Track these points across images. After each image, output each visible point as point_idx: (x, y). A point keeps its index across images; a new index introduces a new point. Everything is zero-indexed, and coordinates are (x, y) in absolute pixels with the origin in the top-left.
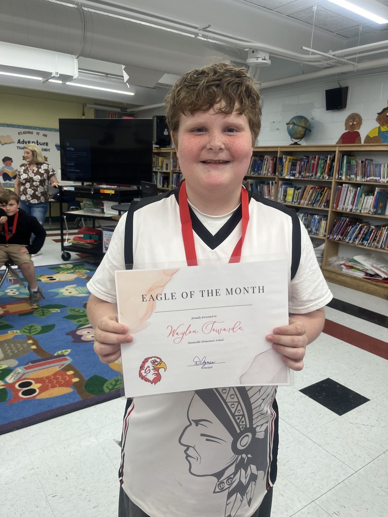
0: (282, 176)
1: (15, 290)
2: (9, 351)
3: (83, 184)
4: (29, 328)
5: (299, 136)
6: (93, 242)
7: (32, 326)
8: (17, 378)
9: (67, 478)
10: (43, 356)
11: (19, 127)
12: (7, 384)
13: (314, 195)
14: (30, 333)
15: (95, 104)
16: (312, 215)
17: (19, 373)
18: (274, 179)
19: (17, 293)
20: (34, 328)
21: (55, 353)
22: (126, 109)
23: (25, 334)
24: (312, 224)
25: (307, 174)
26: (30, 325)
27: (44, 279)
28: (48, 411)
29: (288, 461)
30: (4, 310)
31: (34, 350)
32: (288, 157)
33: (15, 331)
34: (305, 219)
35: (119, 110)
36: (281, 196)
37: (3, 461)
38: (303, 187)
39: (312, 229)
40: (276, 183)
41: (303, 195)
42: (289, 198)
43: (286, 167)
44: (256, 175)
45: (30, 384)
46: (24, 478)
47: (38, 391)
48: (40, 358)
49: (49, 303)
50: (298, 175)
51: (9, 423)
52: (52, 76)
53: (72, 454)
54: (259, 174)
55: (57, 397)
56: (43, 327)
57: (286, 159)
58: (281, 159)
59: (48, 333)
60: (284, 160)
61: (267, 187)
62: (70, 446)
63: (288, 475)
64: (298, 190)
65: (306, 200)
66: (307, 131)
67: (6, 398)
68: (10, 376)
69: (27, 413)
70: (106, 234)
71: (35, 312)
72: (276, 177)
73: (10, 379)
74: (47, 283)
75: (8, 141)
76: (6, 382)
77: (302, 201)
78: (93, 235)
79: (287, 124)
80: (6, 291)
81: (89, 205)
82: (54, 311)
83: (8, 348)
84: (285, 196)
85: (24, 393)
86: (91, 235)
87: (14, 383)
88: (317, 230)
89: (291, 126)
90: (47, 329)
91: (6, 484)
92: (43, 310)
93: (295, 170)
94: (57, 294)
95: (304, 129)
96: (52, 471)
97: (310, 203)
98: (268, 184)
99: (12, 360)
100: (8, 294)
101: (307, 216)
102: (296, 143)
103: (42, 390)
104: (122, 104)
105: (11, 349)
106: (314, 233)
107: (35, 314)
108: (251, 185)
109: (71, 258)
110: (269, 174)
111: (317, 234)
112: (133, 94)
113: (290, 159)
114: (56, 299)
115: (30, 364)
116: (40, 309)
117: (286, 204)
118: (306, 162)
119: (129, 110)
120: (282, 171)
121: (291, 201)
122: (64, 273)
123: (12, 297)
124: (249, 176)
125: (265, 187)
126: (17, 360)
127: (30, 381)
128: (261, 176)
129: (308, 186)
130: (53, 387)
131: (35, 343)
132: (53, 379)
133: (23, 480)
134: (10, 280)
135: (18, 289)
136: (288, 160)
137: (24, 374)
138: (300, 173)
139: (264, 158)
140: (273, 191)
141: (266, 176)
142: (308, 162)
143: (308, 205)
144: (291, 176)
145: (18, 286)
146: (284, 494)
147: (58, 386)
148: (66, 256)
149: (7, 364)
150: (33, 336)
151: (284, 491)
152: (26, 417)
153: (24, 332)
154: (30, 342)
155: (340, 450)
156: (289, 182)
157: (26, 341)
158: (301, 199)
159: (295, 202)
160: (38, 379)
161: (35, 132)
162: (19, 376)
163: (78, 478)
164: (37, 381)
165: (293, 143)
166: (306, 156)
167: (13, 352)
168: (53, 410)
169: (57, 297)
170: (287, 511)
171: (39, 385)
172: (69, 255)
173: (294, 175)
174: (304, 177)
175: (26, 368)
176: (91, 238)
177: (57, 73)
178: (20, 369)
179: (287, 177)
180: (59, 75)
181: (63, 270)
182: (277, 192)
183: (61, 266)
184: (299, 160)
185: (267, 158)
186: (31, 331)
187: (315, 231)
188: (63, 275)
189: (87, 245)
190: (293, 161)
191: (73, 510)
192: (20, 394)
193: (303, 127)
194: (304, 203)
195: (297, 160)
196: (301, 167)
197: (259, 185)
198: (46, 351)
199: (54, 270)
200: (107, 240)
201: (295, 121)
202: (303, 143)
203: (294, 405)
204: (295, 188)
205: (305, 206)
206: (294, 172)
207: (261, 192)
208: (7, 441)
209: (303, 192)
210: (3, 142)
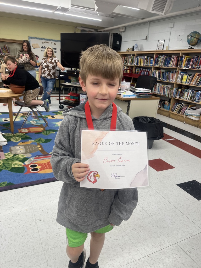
0: (181, 67)
1: (35, 121)
2: (28, 149)
3: (71, 69)
4: (39, 140)
5: (194, 43)
6: (75, 100)
7: (40, 139)
8: (30, 162)
9: (47, 213)
10: (44, 154)
11: (42, 39)
12: (25, 165)
13: (199, 79)
14: (39, 142)
15: (81, 27)
16: (197, 91)
17: (31, 160)
18: (176, 69)
19: (36, 123)
20: (41, 140)
21: (50, 153)
22: (98, 30)
23: (37, 142)
24: (196, 96)
25: (197, 67)
26: (40, 138)
27: (49, 117)
28: (43, 180)
29: (165, 220)
30: (29, 130)
31: (40, 150)
32: (186, 56)
33: (32, 141)
34: (192, 93)
35: (94, 30)
36: (179, 79)
37: (18, 201)
38: (193, 74)
39: (196, 99)
40: (177, 72)
41: (193, 79)
42: (184, 81)
43: (184, 62)
44: (166, 67)
45: (36, 166)
46: (26, 210)
47: (39, 170)
48: (42, 154)
49: (50, 129)
50: (191, 67)
51: (23, 183)
52: (58, 8)
53: (51, 201)
54: (168, 66)
55: (48, 173)
56: (45, 140)
57: (185, 57)
58: (182, 57)
59: (48, 143)
60: (183, 58)
61: (172, 74)
62: (51, 197)
63: (164, 227)
64: (190, 76)
65: (194, 82)
66: (199, 40)
67: (24, 171)
68: (27, 161)
69: (32, 180)
70: (81, 96)
71: (43, 132)
72: (178, 68)
73: (27, 163)
74: (50, 119)
75: (37, 47)
76: (25, 164)
77: (192, 83)
78: (75, 96)
79: (187, 36)
80: (30, 121)
81: (74, 80)
82: (52, 133)
83: (28, 148)
84: (182, 79)
85: (33, 170)
86: (74, 96)
87: (29, 165)
88: (199, 100)
89: (190, 38)
90: (47, 141)
91: (17, 212)
92: (47, 132)
93: (189, 64)
94: (55, 125)
95: (197, 40)
96: (41, 208)
97: (196, 83)
98: (173, 72)
99: (29, 154)
100: (31, 123)
101: (194, 91)
102: (192, 48)
103: (41, 169)
104: (95, 26)
105: (29, 148)
106: (197, 101)
107: (43, 133)
108: (163, 73)
109: (64, 108)
110: (174, 66)
111: (198, 102)
112: (101, 20)
113: (187, 58)
114: (54, 127)
115: (37, 157)
116: (46, 131)
117: (182, 84)
118: (196, 59)
119: (99, 31)
120: (182, 64)
121: (185, 82)
122: (59, 115)
123: (33, 125)
124: (162, 67)
125: (171, 74)
126: (31, 154)
127: (36, 164)
128: (169, 68)
129: (196, 73)
130: (47, 168)
131: (41, 147)
132: (47, 165)
133: (26, 211)
134: (33, 117)
135: (36, 121)
136: (186, 58)
137: (33, 161)
138: (192, 66)
139: (171, 57)
140: (175, 76)
141: (172, 68)
142: (198, 59)
143: (195, 84)
144: (186, 68)
145: (36, 119)
146: (160, 237)
147: (49, 168)
148: (61, 107)
149: (26, 156)
150: (40, 144)
151: (160, 236)
152: (32, 181)
153: (36, 141)
154: (39, 146)
155: (196, 219)
156: (185, 71)
157: (37, 146)
158: (191, 81)
159: (187, 83)
160: (40, 164)
161: (50, 42)
162: (31, 162)
163: (53, 213)
164: (39, 165)
165: (190, 48)
166: (197, 56)
167: (30, 150)
168: (45, 179)
169: (55, 126)
170: (160, 246)
171: (40, 167)
172: (63, 107)
173: (188, 67)
174: (194, 68)
175: (35, 158)
176: (74, 98)
177: (60, 6)
178: (32, 158)
179: (184, 68)
180: (61, 8)
181: (59, 114)
182: (177, 77)
183: (58, 112)
184: (192, 58)
185: (174, 57)
186: (40, 141)
187: (198, 100)
188: (59, 116)
189: (72, 102)
190: (189, 59)
191: (48, 228)
192: (31, 170)
193: (196, 38)
194: (193, 84)
195: (191, 58)
196: (193, 62)
197: (167, 73)
198: (46, 151)
199: (55, 113)
200: (82, 99)
201: (192, 35)
202: (196, 48)
203: (172, 192)
204: (188, 75)
205: (193, 85)
206: (188, 65)
207: (168, 77)
208: (21, 191)
209: (193, 77)
210: (34, 47)
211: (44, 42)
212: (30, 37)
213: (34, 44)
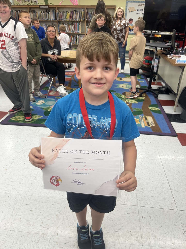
11: (139, 2)
27: (118, 79)
75: (132, 10)
86: (149, 60)
210: (130, 11)
211: (140, 5)
212: (128, 1)
213: (131, 8)
